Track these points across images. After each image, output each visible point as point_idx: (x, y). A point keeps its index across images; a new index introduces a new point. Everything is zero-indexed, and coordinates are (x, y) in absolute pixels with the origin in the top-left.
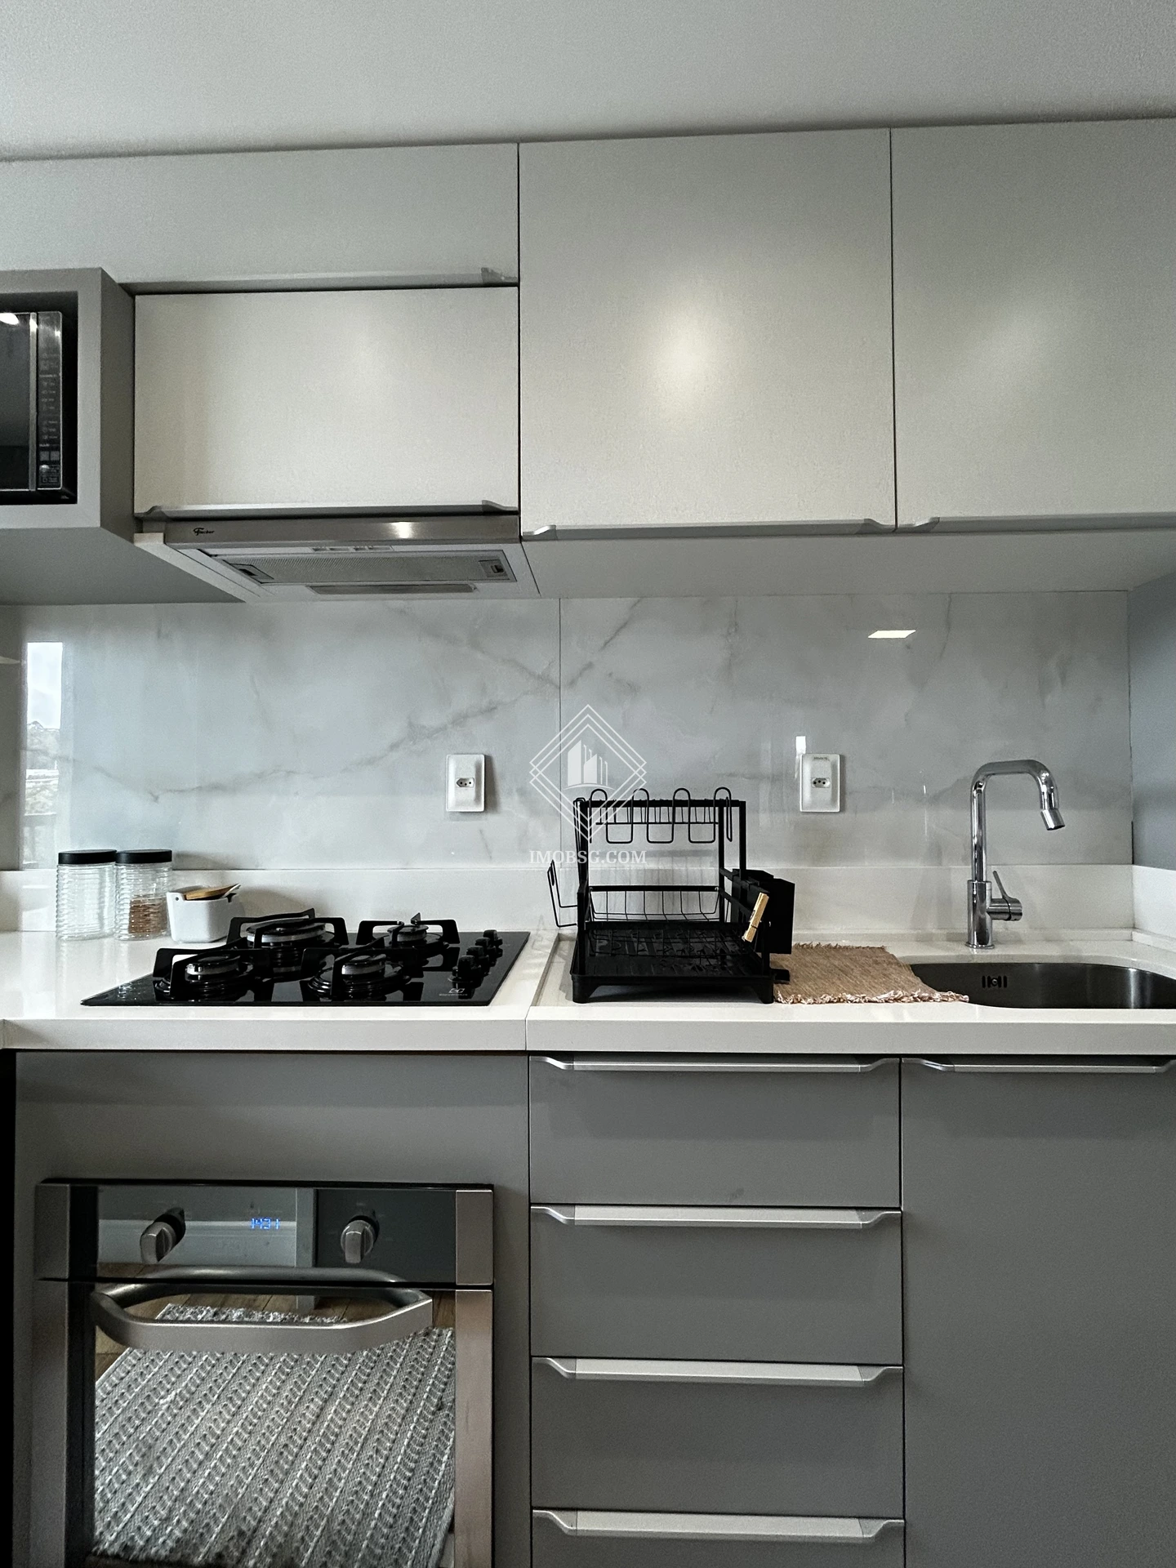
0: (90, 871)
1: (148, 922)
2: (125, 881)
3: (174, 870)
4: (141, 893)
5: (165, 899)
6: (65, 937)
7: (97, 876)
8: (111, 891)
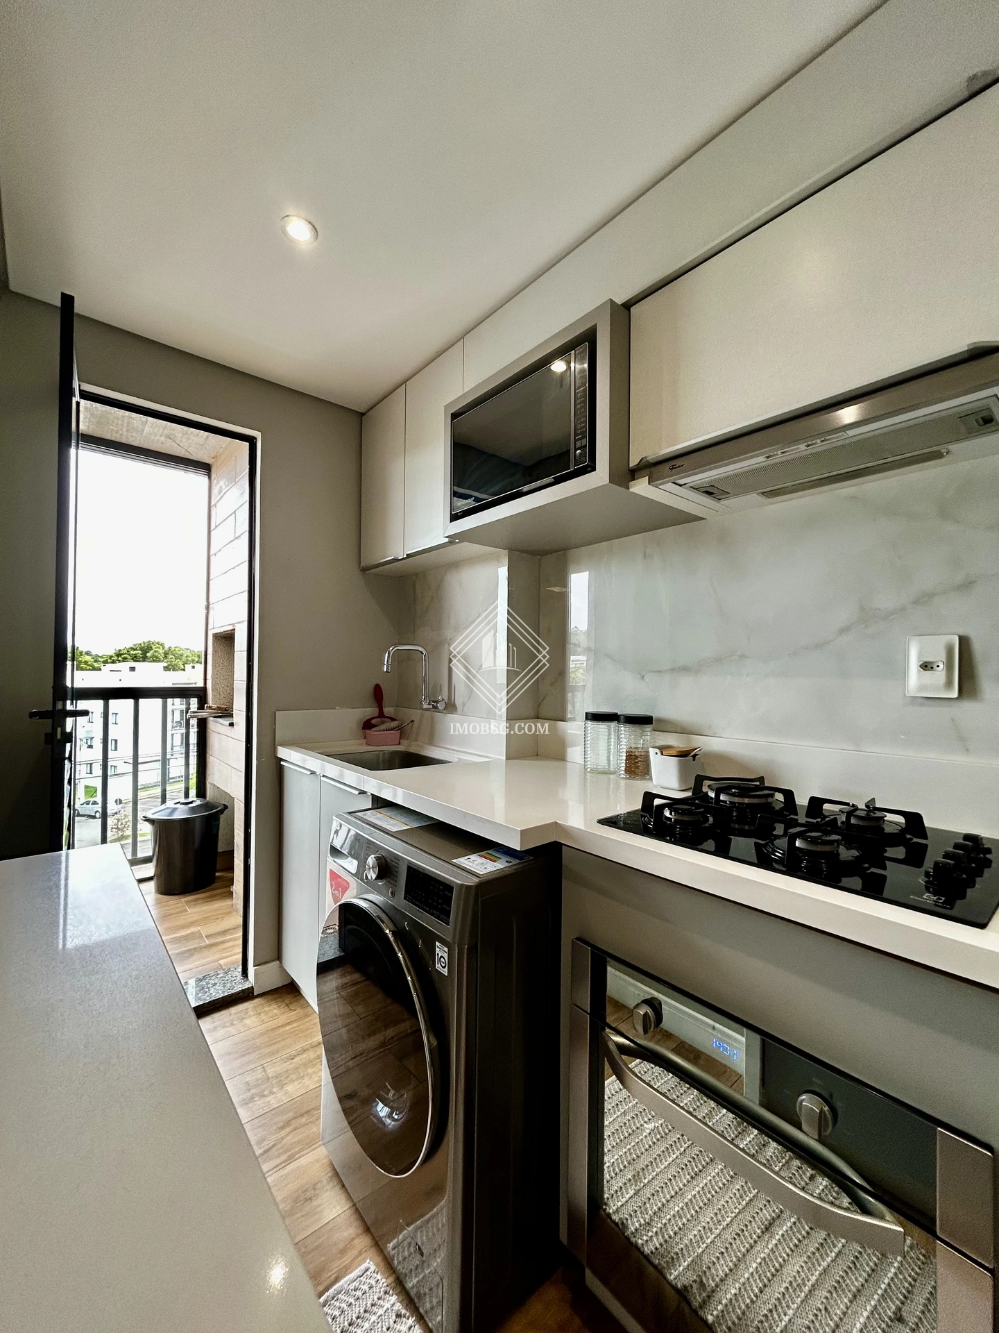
0: (603, 726)
1: (638, 767)
2: (623, 736)
3: (654, 731)
4: (633, 746)
5: (648, 752)
6: (589, 770)
7: (607, 730)
8: (614, 742)
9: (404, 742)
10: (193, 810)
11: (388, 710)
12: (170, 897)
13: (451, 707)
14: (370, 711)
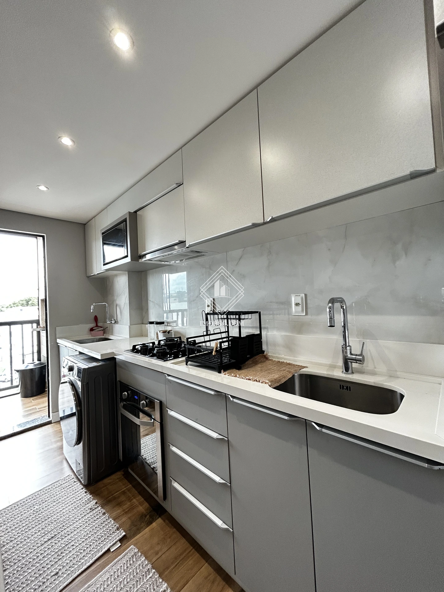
0: (152, 325)
2: (155, 328)
9: (105, 335)
10: (35, 365)
11: (99, 324)
12: (26, 398)
13: (116, 322)
14: (93, 325)
